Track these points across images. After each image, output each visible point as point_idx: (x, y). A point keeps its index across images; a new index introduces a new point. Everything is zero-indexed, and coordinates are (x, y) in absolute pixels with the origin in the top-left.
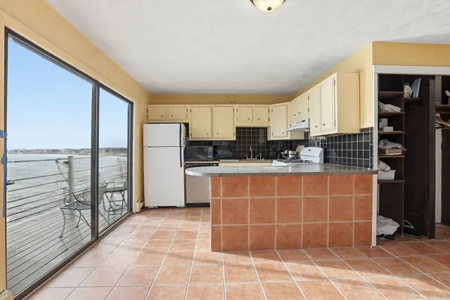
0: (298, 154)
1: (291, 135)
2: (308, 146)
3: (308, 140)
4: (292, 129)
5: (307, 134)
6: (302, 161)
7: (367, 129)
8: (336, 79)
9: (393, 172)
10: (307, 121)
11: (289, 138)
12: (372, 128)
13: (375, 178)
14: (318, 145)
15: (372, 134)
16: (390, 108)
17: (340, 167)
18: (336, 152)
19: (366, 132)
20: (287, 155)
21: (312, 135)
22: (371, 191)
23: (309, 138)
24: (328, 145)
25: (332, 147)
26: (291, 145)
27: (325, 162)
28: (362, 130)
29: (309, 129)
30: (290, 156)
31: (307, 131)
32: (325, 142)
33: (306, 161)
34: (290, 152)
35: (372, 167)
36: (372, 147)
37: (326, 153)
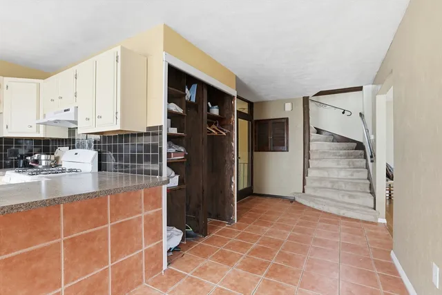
0: (57, 159)
1: (45, 130)
2: (74, 148)
3: (74, 140)
4: (45, 120)
5: (72, 131)
6: (63, 171)
7: (155, 128)
8: (119, 54)
9: (177, 177)
10: (72, 111)
11: (41, 135)
12: (161, 127)
13: (164, 188)
14: (90, 147)
15: (161, 134)
16: (175, 108)
17: (121, 177)
18: (115, 156)
19: (154, 132)
20: (37, 162)
21: (80, 131)
22: (160, 206)
23: (76, 137)
24: (105, 146)
25: (110, 150)
26: (47, 145)
27: (100, 169)
28: (149, 128)
29: (76, 122)
30: (44, 163)
31: (73, 126)
32: (99, 142)
33: (71, 171)
34: (43, 157)
35: (161, 175)
36: (161, 149)
37: (101, 158)
